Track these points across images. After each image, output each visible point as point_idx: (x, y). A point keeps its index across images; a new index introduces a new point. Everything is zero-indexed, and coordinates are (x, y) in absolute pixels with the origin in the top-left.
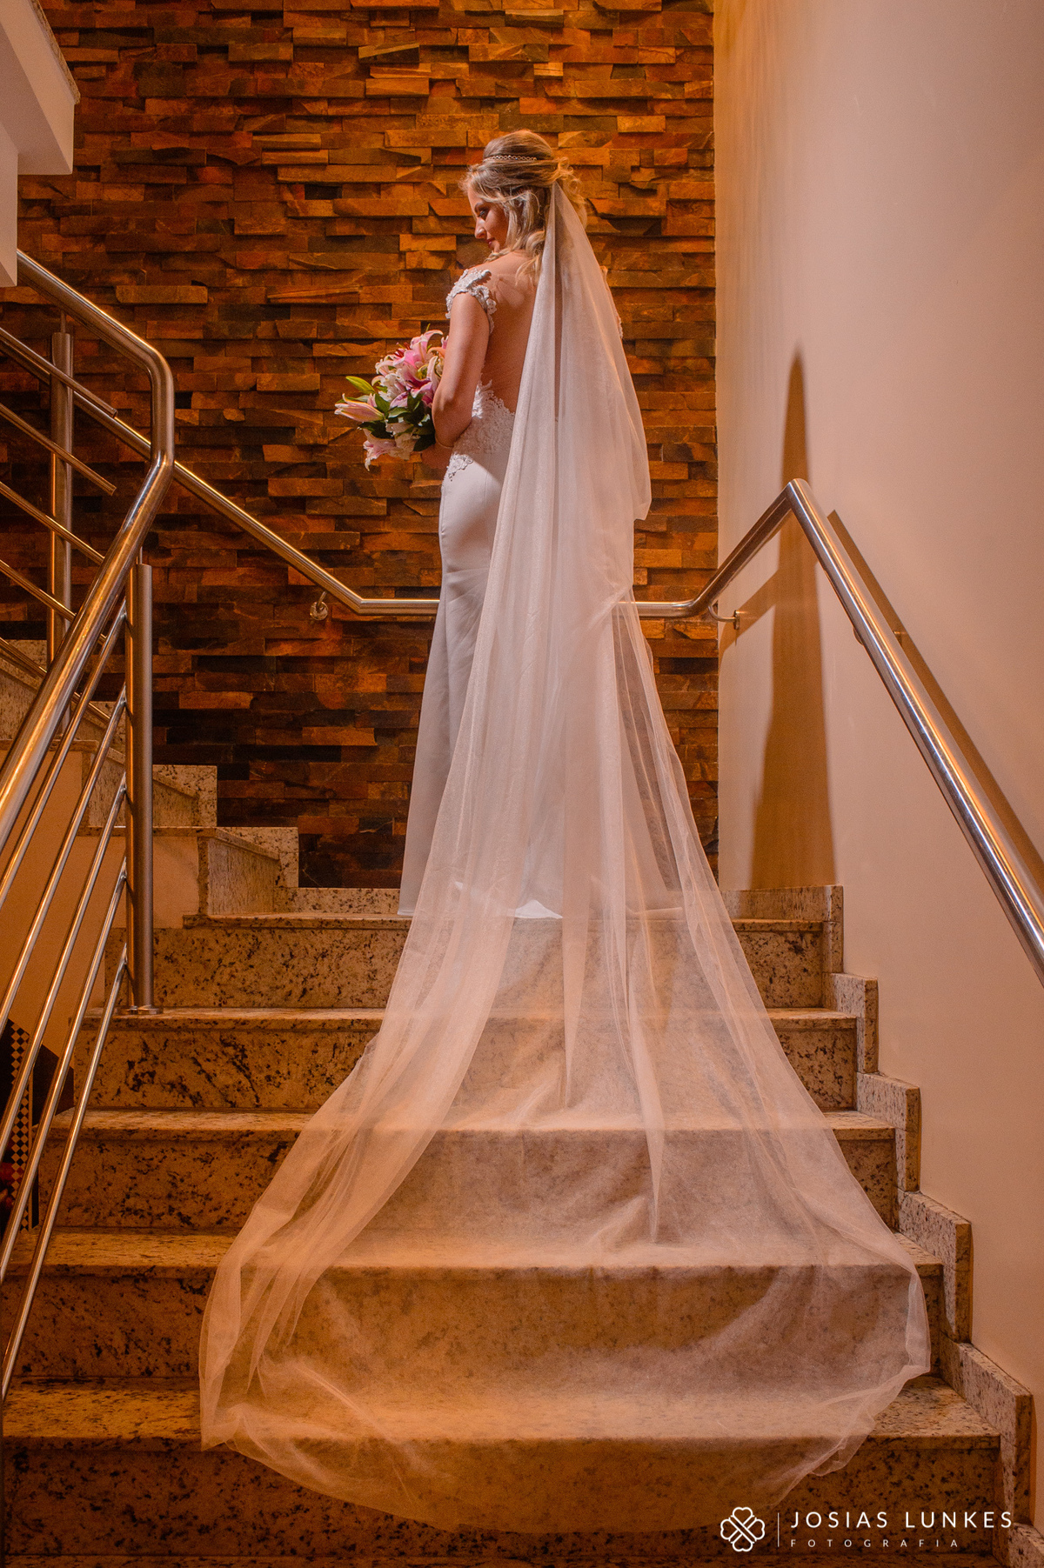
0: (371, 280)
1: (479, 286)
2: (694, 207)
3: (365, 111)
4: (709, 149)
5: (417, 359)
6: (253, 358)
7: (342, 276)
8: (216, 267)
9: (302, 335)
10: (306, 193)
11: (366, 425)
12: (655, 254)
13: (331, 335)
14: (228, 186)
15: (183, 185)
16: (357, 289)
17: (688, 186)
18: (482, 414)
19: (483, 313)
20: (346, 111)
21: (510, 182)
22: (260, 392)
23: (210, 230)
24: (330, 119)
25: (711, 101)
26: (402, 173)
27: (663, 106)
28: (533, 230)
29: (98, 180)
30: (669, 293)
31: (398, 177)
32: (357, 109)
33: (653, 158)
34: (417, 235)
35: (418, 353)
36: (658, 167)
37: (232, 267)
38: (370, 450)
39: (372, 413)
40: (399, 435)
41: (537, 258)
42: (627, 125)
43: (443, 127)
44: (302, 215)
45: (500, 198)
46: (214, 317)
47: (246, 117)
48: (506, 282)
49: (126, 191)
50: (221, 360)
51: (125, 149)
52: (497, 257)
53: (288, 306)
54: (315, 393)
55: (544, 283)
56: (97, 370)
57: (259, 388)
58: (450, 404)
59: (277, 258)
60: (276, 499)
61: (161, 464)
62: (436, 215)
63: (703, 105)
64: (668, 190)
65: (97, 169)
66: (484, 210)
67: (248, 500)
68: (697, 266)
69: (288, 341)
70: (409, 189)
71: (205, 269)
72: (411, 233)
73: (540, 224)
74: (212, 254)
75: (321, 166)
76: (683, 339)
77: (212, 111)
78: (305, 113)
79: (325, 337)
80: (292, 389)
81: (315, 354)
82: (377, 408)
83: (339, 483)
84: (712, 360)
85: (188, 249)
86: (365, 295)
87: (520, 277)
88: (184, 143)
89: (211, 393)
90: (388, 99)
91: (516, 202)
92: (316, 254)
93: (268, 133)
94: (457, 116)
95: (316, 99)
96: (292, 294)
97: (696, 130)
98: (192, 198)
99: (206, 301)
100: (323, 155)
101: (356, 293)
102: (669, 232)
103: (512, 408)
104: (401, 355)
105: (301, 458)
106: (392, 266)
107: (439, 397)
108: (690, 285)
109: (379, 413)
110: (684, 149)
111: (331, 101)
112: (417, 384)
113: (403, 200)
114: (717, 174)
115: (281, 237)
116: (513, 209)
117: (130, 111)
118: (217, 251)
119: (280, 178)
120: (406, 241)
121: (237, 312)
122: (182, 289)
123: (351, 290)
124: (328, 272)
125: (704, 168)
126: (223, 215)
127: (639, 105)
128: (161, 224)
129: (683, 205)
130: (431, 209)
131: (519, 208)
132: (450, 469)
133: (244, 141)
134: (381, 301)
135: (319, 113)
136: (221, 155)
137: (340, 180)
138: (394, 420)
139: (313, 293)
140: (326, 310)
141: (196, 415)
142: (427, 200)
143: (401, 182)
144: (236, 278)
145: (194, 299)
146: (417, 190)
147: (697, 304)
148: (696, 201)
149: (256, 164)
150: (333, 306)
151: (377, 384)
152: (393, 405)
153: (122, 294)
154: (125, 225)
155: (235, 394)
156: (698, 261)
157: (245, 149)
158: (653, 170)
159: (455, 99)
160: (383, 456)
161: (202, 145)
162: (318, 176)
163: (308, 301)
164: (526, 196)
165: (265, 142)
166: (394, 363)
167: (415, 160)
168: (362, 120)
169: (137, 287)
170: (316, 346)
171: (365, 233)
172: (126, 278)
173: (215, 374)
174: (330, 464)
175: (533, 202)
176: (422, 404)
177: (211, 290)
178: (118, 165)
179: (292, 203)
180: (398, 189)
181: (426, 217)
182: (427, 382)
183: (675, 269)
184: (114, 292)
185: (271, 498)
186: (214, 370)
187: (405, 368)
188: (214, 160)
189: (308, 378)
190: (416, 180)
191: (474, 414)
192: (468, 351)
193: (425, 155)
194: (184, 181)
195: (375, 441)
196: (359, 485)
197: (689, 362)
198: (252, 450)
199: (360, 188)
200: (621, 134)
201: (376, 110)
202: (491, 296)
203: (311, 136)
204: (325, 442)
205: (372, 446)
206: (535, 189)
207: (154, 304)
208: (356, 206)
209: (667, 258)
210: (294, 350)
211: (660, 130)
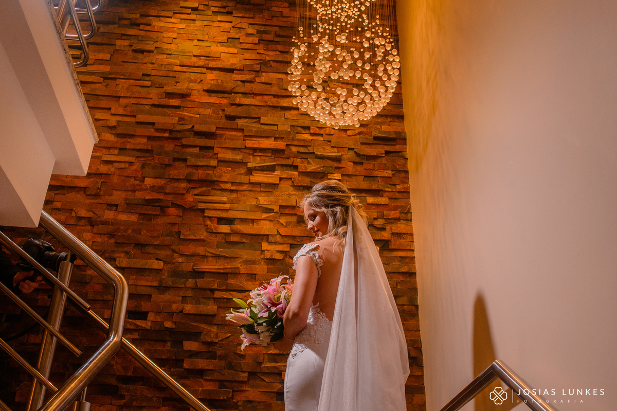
0: (247, 262)
1: (313, 252)
2: (404, 236)
3: (249, 189)
4: (409, 212)
5: (274, 291)
6: (183, 297)
7: (232, 260)
8: (169, 253)
9: (210, 287)
10: (218, 222)
11: (243, 326)
12: (386, 257)
13: (224, 288)
14: (180, 216)
15: (158, 215)
16: (239, 266)
17: (401, 227)
18: (312, 322)
19: (315, 266)
20: (240, 188)
21: (329, 202)
22: (185, 314)
23: (168, 235)
24: (232, 191)
25: (409, 192)
26: (264, 216)
27: (387, 193)
28: (341, 226)
29: (116, 210)
30: (394, 274)
31: (263, 217)
32: (245, 187)
33: (383, 214)
34: (271, 243)
35: (275, 287)
36: (386, 219)
37: (177, 253)
38: (245, 340)
39: (247, 320)
40: (262, 332)
41: (345, 238)
42: (371, 201)
43: (285, 197)
44: (214, 231)
45: (323, 209)
46: (165, 276)
47: (192, 188)
48: (328, 251)
49: (129, 216)
50: (166, 297)
51: (132, 198)
52: (321, 239)
53: (204, 272)
54: (214, 316)
55: (348, 252)
56: (99, 298)
57: (184, 312)
58: (296, 315)
59: (201, 250)
60: (187, 370)
61: (113, 339)
62: (280, 235)
63: (405, 194)
64: (391, 228)
65: (117, 206)
66: (313, 217)
67: (172, 370)
68: (407, 263)
69: (201, 289)
70: (268, 222)
71: (163, 253)
72: (268, 242)
73: (345, 223)
74: (168, 246)
75: (227, 210)
76: (401, 296)
77: (176, 184)
78: (220, 188)
79: (221, 288)
80: (202, 313)
81: (215, 296)
82: (250, 317)
83: (223, 363)
84: (417, 307)
85: (156, 243)
86: (243, 269)
87: (335, 248)
88: (161, 197)
89: (158, 313)
90: (259, 184)
91: (333, 212)
92: (220, 249)
93: (201, 195)
94: (292, 193)
95: (226, 182)
96: (206, 267)
97: (403, 204)
98: (161, 220)
99: (162, 268)
100: (227, 206)
101: (238, 268)
102: (392, 247)
103: (330, 318)
104: (266, 288)
105: (203, 348)
106: (257, 256)
107: (289, 311)
108: (404, 271)
109: (251, 320)
110: (398, 212)
111: (233, 183)
112: (274, 305)
113: (265, 227)
114: (414, 223)
115: (203, 240)
116: (331, 215)
117: (137, 182)
118: (171, 245)
119: (205, 215)
120: (265, 246)
121: (177, 274)
122: (150, 262)
123: (237, 266)
124: (225, 257)
125: (407, 220)
126: (176, 229)
127: (376, 193)
128: (144, 232)
129: (399, 235)
130: (278, 231)
131: (334, 214)
132: (293, 352)
133: (190, 198)
134: (251, 272)
135: (227, 188)
136: (178, 203)
137: (235, 217)
138: (261, 324)
139: (217, 267)
140: (223, 275)
141: (149, 324)
142: (276, 228)
143: (264, 219)
144: (179, 258)
145: (156, 267)
146: (272, 223)
147: (408, 280)
148: (404, 234)
149: (194, 208)
150: (227, 274)
151: (251, 303)
152: (260, 315)
153: (119, 262)
154: (126, 231)
155: (171, 314)
156: (407, 260)
157: (190, 201)
158: (384, 220)
159: (291, 186)
160: (252, 344)
161: (170, 198)
162: (224, 215)
163: (214, 271)
164: (338, 209)
165: (200, 199)
166: (262, 292)
167: (272, 210)
168: (247, 192)
169: (127, 260)
170: (216, 293)
171: (245, 241)
172: (122, 255)
173: (162, 303)
174: (219, 353)
175: (341, 211)
176: (277, 315)
177: (165, 263)
178: (127, 204)
179: (210, 226)
180: (262, 222)
181: (276, 235)
182: (281, 303)
183: (396, 264)
184: (116, 261)
185: (185, 369)
186: (161, 302)
187: (268, 295)
188: (174, 205)
189: (211, 308)
190: (271, 219)
191: (308, 321)
192: (306, 286)
193: (276, 209)
194: (158, 213)
195: (248, 335)
196: (233, 364)
197: (405, 307)
198: (178, 343)
199: (244, 221)
200: (368, 204)
201: (254, 189)
202: (320, 257)
203: (222, 197)
204: (217, 341)
205: (245, 338)
206: (343, 206)
207: (135, 268)
208: (242, 229)
209: (393, 258)
210: (206, 293)
211: (386, 203)
